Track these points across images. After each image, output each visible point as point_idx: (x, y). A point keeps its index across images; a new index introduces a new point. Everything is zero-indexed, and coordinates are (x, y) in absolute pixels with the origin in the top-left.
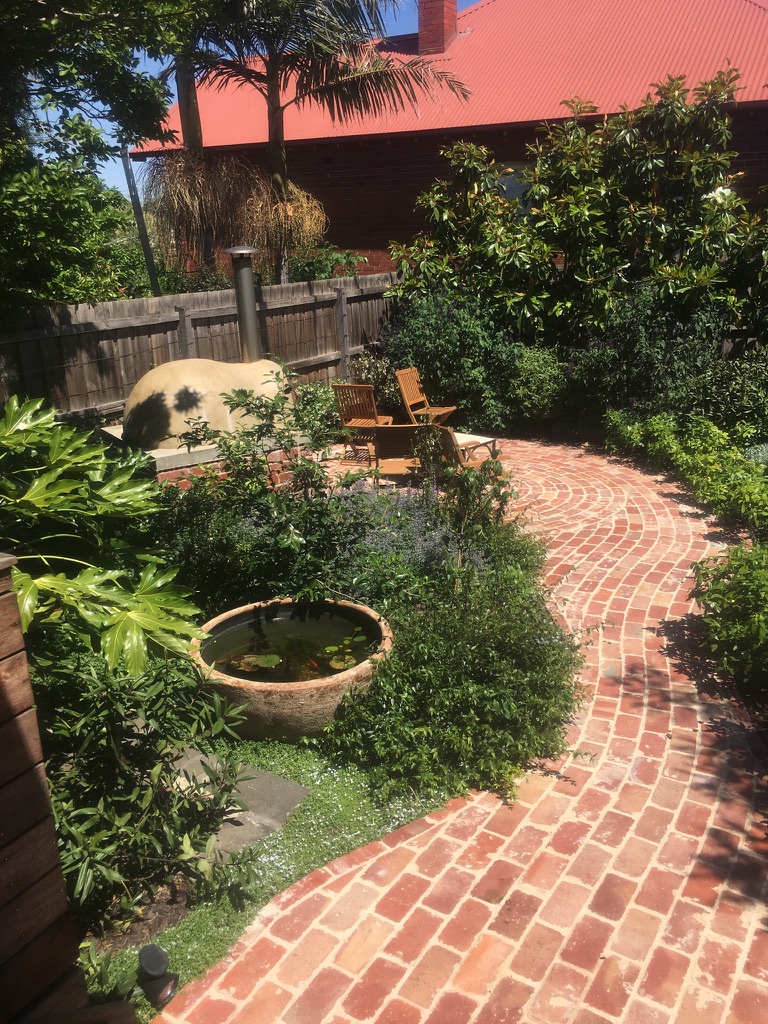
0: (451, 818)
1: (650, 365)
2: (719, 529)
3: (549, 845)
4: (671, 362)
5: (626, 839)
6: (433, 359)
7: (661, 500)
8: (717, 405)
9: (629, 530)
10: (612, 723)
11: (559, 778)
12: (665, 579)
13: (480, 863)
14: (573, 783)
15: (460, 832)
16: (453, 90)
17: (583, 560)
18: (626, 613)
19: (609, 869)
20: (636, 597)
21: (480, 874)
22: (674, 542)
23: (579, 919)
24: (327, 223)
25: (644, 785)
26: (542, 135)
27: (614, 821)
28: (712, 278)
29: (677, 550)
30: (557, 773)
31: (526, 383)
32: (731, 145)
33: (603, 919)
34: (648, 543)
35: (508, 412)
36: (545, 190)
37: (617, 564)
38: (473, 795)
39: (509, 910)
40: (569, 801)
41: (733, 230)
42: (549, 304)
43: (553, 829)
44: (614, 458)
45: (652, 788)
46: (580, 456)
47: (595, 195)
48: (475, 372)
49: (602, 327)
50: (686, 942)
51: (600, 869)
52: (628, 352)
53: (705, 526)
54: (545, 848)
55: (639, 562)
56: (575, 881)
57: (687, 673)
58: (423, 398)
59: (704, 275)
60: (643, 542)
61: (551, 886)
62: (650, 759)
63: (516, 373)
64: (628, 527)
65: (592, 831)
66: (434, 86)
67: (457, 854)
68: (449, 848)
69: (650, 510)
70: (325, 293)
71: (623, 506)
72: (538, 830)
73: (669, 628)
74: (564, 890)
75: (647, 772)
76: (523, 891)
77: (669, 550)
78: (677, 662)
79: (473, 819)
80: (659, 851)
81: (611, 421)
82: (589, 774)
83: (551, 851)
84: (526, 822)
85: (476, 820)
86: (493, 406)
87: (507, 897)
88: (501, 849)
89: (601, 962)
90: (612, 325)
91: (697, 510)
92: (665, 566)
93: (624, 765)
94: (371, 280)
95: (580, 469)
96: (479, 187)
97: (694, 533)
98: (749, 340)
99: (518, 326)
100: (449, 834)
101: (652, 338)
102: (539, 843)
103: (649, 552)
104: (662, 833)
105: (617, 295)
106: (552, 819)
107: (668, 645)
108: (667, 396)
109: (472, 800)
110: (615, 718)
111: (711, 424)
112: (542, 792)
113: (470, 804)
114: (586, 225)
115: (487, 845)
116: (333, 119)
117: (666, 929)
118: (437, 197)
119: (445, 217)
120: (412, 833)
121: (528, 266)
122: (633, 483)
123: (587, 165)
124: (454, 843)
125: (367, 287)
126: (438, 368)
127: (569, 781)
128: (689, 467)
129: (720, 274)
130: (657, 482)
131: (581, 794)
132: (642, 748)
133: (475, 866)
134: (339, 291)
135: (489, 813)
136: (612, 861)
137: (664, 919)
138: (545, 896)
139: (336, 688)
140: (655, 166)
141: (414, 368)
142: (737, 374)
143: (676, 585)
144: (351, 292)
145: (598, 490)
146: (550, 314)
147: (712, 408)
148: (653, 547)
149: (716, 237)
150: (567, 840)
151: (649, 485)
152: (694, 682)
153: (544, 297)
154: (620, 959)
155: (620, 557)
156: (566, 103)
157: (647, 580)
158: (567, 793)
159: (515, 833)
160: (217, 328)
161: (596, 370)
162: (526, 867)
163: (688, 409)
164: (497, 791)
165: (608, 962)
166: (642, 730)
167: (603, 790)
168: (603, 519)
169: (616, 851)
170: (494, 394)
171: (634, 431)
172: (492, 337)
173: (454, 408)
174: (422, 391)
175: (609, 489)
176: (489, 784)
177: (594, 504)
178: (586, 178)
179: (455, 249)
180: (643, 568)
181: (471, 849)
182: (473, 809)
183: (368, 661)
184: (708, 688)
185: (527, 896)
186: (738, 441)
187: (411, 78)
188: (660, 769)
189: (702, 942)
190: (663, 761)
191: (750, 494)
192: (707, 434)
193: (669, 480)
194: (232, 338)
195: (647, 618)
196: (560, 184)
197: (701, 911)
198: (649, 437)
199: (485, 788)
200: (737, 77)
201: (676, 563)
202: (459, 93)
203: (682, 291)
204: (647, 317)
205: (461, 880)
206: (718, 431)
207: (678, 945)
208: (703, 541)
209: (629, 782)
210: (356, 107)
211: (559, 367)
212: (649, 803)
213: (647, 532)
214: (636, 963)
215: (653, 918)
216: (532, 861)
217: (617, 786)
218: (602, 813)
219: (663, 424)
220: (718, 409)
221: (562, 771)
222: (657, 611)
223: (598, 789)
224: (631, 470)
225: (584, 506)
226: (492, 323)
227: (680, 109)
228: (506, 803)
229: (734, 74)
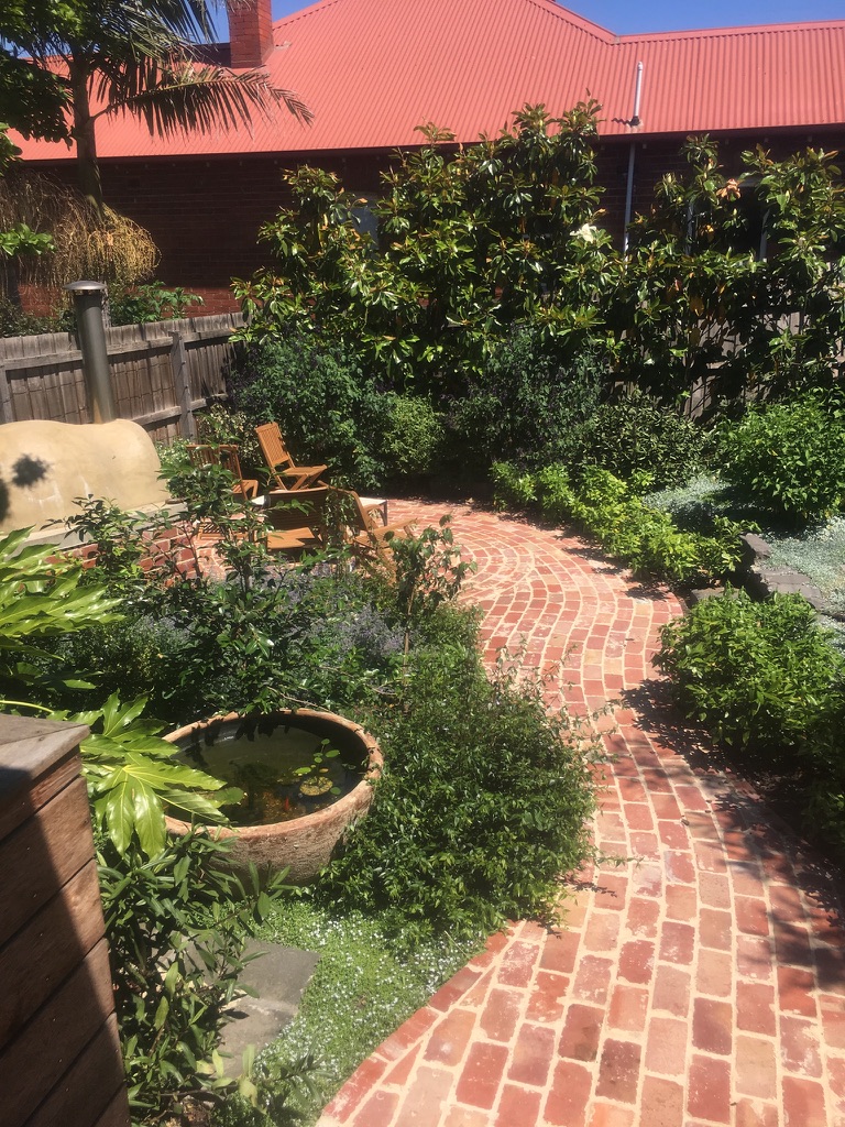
0: (498, 961)
1: (535, 413)
2: (637, 585)
3: (619, 975)
4: (554, 410)
5: (695, 953)
6: (297, 413)
7: (569, 557)
8: (609, 452)
9: (549, 593)
10: (622, 815)
11: (596, 890)
12: (606, 644)
13: (554, 1012)
14: (613, 893)
15: (516, 977)
16: (293, 112)
17: (515, 630)
18: (582, 685)
19: (694, 994)
20: (586, 667)
21: (559, 1026)
22: (599, 602)
23: (688, 1062)
24: (157, 256)
25: (685, 884)
26: (397, 164)
27: (674, 933)
28: (592, 320)
29: (605, 611)
30: (591, 885)
31: (401, 437)
32: (598, 181)
33: (715, 1056)
34: (574, 605)
35: (383, 469)
36: (405, 223)
37: (551, 632)
38: (510, 928)
39: (609, 1065)
40: (617, 917)
41: (606, 270)
42: (419, 348)
43: (614, 955)
44: (504, 514)
45: (695, 885)
46: (468, 514)
47: (461, 230)
48: (344, 426)
49: (481, 372)
50: (809, 1065)
51: (685, 995)
52: (511, 401)
53: (622, 582)
54: (616, 980)
55: (573, 628)
56: (664, 1014)
57: (671, 747)
58: (287, 457)
59: (583, 316)
60: (568, 604)
61: (642, 1027)
62: (678, 852)
63: (389, 426)
64: (546, 589)
65: (657, 949)
66: (272, 104)
67: (523, 1006)
68: (511, 999)
69: (561, 569)
70: (159, 338)
71: (532, 566)
72: (600, 959)
73: (633, 698)
74: (657, 1028)
75: (682, 868)
76: (615, 1039)
77: (598, 612)
78: (656, 735)
79: (522, 957)
80: (734, 959)
81: (500, 474)
82: (624, 881)
83: (623, 982)
84: (582, 952)
85: (529, 958)
86: (366, 463)
87: (600, 1051)
88: (569, 989)
89: (733, 1109)
90: (492, 371)
91: (609, 565)
92: (601, 630)
93: (655, 864)
94: (208, 322)
95: (473, 529)
96: (329, 219)
97: (615, 591)
98: (617, 384)
99: (388, 373)
100: (503, 982)
101: (535, 384)
102: (607, 975)
103: (579, 615)
104: (729, 938)
105: (493, 339)
106: (609, 943)
107: (639, 718)
108: (555, 445)
109: (512, 934)
110: (622, 808)
111: (608, 472)
112: (584, 911)
113: (512, 940)
114: (454, 262)
115: (551, 990)
116: (152, 133)
117: (783, 1054)
118: (284, 228)
119: (295, 251)
120: (461, 988)
121: (396, 307)
122: (533, 540)
123: (449, 197)
124: (514, 993)
125: (205, 331)
126: (303, 423)
127: (609, 892)
128: (595, 521)
129: (598, 315)
130: (556, 537)
131: (627, 906)
132: (664, 840)
133: (550, 1018)
134: (175, 335)
135: (537, 947)
136: (693, 982)
137: (775, 1041)
138: (641, 1040)
139: (334, 822)
140: (524, 201)
141: (275, 424)
142: (625, 420)
143: (619, 649)
144: (189, 337)
145: (501, 550)
146: (419, 359)
147: (604, 456)
148: (581, 608)
149: (591, 276)
150: (635, 964)
151: (550, 541)
152: (682, 756)
153: (414, 340)
154: (752, 1101)
155: (552, 624)
156: (422, 128)
157: (588, 647)
158: (612, 908)
159: (577, 968)
160: (35, 381)
161: (480, 419)
162: (606, 1007)
163: (578, 458)
164: (535, 918)
165: (741, 1106)
166: (656, 820)
167: (645, 897)
168: (517, 583)
169: (691, 969)
170: (367, 450)
171: (526, 484)
172: (361, 385)
173: (324, 467)
174: (286, 448)
175: (512, 548)
176: (528, 912)
177: (502, 567)
178: (449, 211)
179: (307, 288)
180: (580, 634)
181: (535, 997)
182: (516, 946)
183: (363, 783)
184: (698, 762)
185: (622, 1044)
186: (638, 490)
187: (242, 91)
188: (694, 862)
189: (824, 1062)
190: (691, 851)
191: (673, 546)
192: (604, 484)
193: (568, 535)
194: (54, 393)
195: (606, 690)
196: (422, 218)
197: (808, 1024)
198: (541, 489)
199: (524, 916)
200: (598, 109)
201: (611, 624)
202: (299, 114)
203: (563, 333)
204: (530, 361)
205: (540, 1040)
206: (616, 480)
207: (802, 1071)
208: (626, 598)
209: (670, 883)
210: (180, 121)
211: (435, 417)
212: (700, 905)
213: (568, 593)
214: (770, 1101)
215: (764, 1043)
216: (609, 999)
217: (659, 890)
218: (658, 925)
219: (556, 475)
220: (610, 457)
221: (595, 882)
222: (613, 681)
223: (641, 896)
224: (526, 526)
225: (493, 569)
226: (359, 370)
227: (545, 139)
228: (551, 932)
229: (594, 106)
